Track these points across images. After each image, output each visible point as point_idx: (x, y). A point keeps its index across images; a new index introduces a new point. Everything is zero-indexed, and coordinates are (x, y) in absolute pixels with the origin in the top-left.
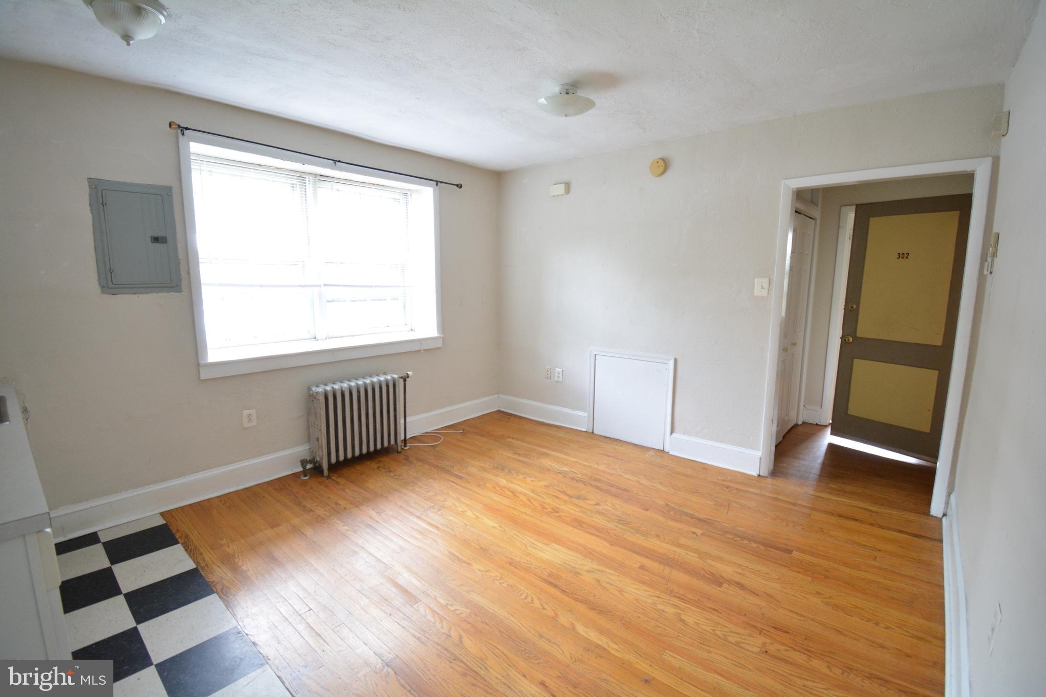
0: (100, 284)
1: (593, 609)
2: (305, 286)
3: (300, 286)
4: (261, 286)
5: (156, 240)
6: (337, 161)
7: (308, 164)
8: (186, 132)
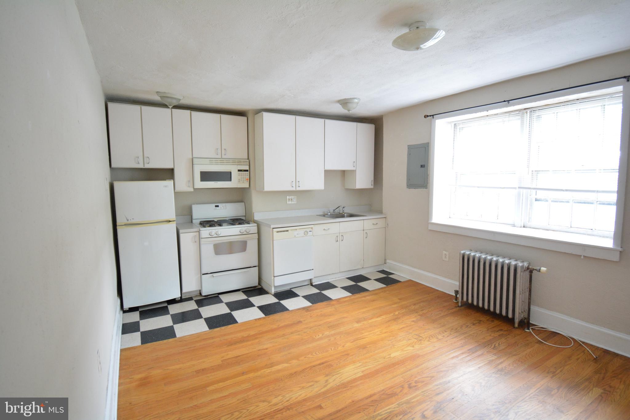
0: (407, 184)
1: (295, 373)
2: (504, 188)
3: (501, 188)
4: (478, 187)
5: (422, 166)
6: (509, 100)
7: (490, 110)
8: (434, 116)
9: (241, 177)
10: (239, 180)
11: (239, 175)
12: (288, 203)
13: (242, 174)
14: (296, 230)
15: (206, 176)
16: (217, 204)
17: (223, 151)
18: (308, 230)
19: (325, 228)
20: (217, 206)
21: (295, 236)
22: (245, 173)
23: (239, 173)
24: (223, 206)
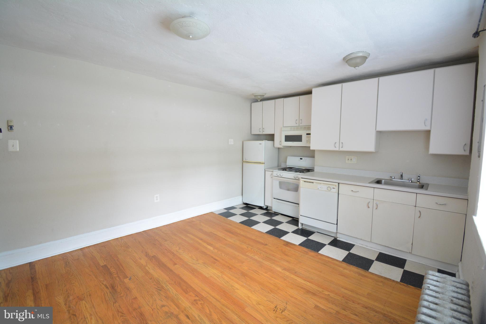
9: (309, 139)
10: (307, 141)
11: (307, 138)
12: (347, 161)
13: (308, 137)
14: (321, 183)
15: (288, 138)
16: (301, 158)
17: (300, 120)
18: (332, 187)
19: (353, 190)
20: (301, 159)
21: (318, 189)
22: (309, 136)
23: (307, 136)
24: (305, 159)
